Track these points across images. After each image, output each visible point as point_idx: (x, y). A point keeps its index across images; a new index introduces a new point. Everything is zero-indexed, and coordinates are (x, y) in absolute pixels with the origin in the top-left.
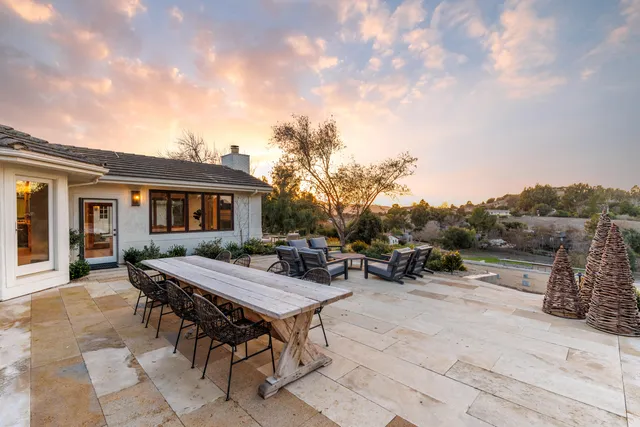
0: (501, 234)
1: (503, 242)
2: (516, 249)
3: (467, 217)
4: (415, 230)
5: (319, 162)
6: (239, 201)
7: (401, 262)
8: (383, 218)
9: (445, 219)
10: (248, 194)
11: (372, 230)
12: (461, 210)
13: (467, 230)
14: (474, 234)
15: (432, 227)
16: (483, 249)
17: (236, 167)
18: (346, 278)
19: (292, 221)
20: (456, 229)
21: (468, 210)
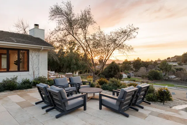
0: (174, 73)
1: (175, 77)
2: (181, 80)
3: (159, 65)
4: (135, 71)
5: (80, 31)
6: (33, 54)
7: (127, 98)
8: (120, 66)
9: (148, 66)
10: (39, 50)
11: (115, 71)
12: (156, 62)
13: (159, 72)
14: (162, 73)
15: (143, 70)
16: (166, 80)
17: (36, 36)
18: (85, 109)
19: (75, 66)
20: (154, 71)
21: (158, 62)
